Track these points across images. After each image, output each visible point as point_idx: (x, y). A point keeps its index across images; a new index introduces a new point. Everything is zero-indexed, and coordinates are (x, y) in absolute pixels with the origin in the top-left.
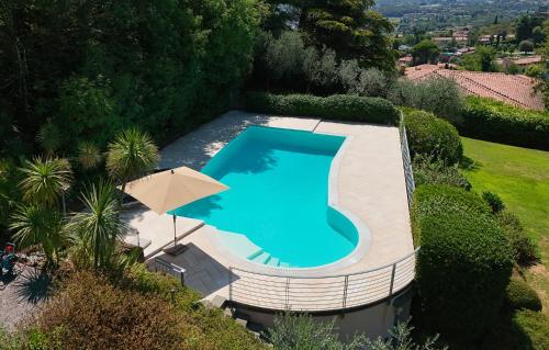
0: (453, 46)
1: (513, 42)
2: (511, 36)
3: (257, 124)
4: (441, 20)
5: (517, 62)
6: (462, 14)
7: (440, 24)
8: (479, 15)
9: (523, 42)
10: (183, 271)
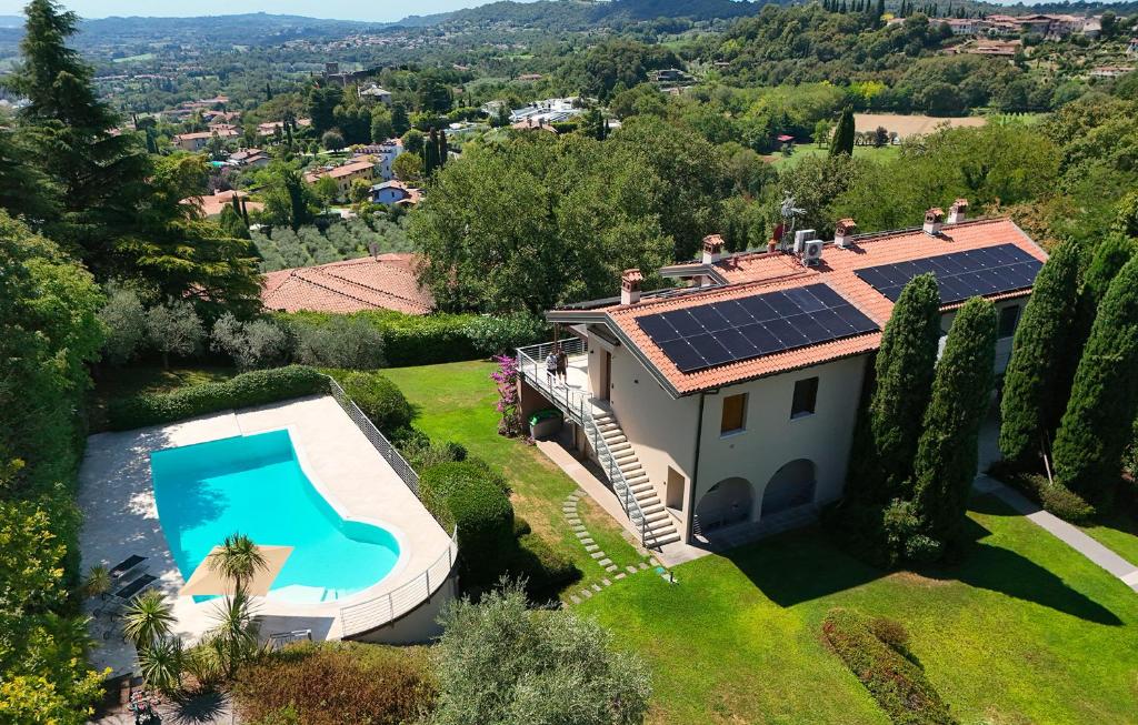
0: (219, 149)
1: (311, 134)
2: (306, 122)
3: (157, 446)
4: (168, 88)
5: (333, 175)
6: (200, 74)
7: (170, 97)
8: (231, 75)
9: (326, 135)
10: (309, 631)
